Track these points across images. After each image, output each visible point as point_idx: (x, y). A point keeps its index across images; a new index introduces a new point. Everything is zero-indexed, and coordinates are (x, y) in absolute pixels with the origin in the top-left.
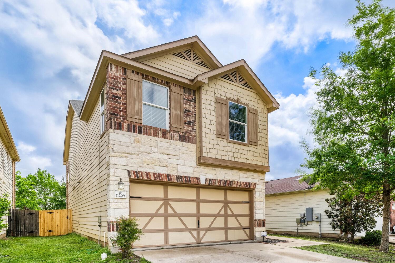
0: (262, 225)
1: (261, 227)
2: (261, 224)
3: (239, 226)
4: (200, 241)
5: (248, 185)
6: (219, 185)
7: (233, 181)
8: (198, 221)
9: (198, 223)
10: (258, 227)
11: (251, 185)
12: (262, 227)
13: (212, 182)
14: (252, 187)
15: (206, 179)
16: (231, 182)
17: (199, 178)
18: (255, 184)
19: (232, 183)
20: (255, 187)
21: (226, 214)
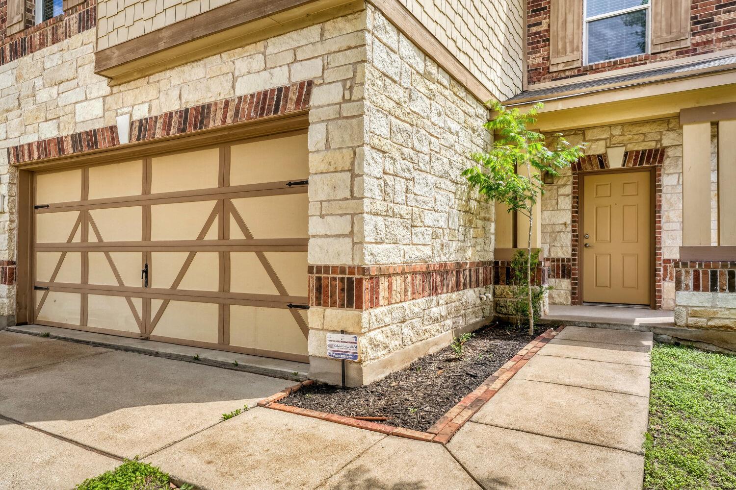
0: (342, 299)
1: (334, 305)
2: (333, 294)
3: (275, 292)
4: (147, 331)
5: (271, 99)
6: (165, 136)
7: (209, 106)
8: (146, 266)
9: (146, 272)
10: (319, 304)
11: (286, 97)
12: (342, 306)
13: (145, 130)
14: (291, 108)
15: (132, 124)
16: (203, 111)
17: (116, 127)
18: (306, 88)
19: (208, 113)
20: (307, 101)
21: (222, 242)
